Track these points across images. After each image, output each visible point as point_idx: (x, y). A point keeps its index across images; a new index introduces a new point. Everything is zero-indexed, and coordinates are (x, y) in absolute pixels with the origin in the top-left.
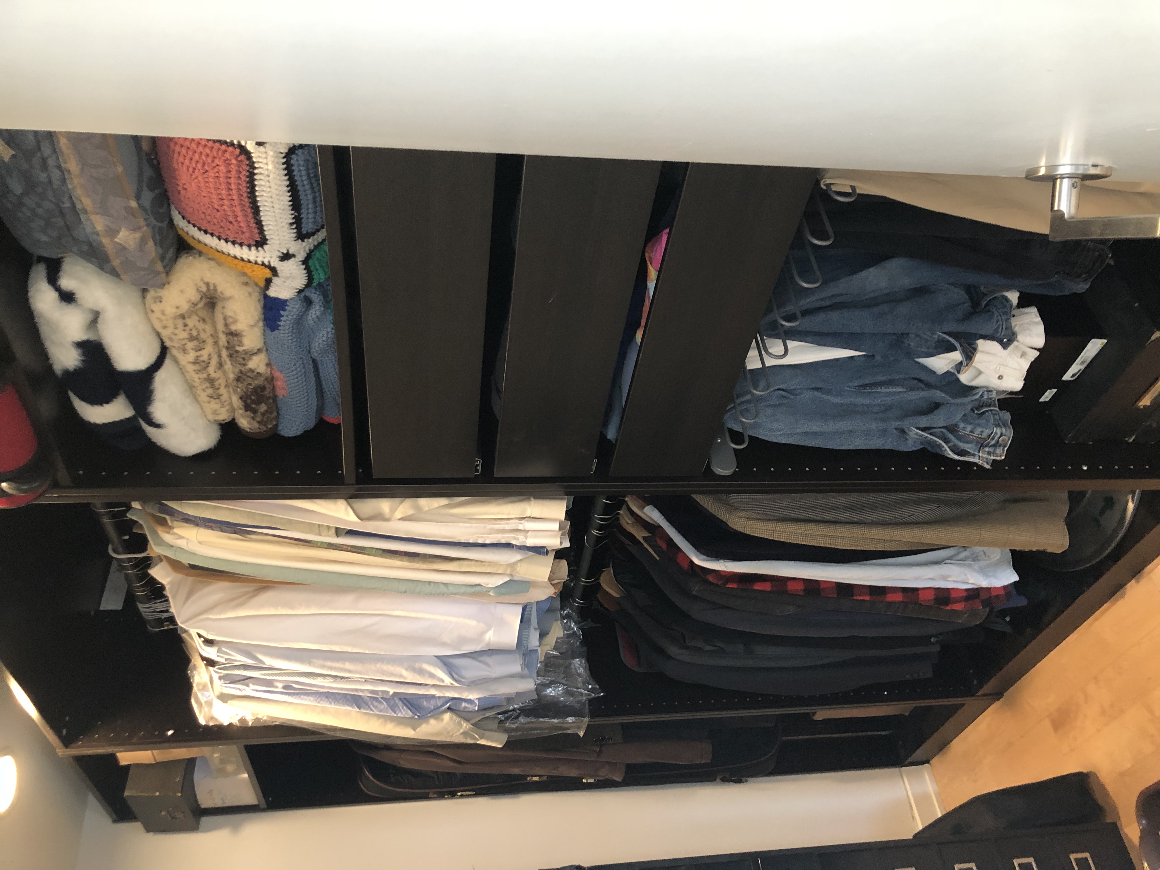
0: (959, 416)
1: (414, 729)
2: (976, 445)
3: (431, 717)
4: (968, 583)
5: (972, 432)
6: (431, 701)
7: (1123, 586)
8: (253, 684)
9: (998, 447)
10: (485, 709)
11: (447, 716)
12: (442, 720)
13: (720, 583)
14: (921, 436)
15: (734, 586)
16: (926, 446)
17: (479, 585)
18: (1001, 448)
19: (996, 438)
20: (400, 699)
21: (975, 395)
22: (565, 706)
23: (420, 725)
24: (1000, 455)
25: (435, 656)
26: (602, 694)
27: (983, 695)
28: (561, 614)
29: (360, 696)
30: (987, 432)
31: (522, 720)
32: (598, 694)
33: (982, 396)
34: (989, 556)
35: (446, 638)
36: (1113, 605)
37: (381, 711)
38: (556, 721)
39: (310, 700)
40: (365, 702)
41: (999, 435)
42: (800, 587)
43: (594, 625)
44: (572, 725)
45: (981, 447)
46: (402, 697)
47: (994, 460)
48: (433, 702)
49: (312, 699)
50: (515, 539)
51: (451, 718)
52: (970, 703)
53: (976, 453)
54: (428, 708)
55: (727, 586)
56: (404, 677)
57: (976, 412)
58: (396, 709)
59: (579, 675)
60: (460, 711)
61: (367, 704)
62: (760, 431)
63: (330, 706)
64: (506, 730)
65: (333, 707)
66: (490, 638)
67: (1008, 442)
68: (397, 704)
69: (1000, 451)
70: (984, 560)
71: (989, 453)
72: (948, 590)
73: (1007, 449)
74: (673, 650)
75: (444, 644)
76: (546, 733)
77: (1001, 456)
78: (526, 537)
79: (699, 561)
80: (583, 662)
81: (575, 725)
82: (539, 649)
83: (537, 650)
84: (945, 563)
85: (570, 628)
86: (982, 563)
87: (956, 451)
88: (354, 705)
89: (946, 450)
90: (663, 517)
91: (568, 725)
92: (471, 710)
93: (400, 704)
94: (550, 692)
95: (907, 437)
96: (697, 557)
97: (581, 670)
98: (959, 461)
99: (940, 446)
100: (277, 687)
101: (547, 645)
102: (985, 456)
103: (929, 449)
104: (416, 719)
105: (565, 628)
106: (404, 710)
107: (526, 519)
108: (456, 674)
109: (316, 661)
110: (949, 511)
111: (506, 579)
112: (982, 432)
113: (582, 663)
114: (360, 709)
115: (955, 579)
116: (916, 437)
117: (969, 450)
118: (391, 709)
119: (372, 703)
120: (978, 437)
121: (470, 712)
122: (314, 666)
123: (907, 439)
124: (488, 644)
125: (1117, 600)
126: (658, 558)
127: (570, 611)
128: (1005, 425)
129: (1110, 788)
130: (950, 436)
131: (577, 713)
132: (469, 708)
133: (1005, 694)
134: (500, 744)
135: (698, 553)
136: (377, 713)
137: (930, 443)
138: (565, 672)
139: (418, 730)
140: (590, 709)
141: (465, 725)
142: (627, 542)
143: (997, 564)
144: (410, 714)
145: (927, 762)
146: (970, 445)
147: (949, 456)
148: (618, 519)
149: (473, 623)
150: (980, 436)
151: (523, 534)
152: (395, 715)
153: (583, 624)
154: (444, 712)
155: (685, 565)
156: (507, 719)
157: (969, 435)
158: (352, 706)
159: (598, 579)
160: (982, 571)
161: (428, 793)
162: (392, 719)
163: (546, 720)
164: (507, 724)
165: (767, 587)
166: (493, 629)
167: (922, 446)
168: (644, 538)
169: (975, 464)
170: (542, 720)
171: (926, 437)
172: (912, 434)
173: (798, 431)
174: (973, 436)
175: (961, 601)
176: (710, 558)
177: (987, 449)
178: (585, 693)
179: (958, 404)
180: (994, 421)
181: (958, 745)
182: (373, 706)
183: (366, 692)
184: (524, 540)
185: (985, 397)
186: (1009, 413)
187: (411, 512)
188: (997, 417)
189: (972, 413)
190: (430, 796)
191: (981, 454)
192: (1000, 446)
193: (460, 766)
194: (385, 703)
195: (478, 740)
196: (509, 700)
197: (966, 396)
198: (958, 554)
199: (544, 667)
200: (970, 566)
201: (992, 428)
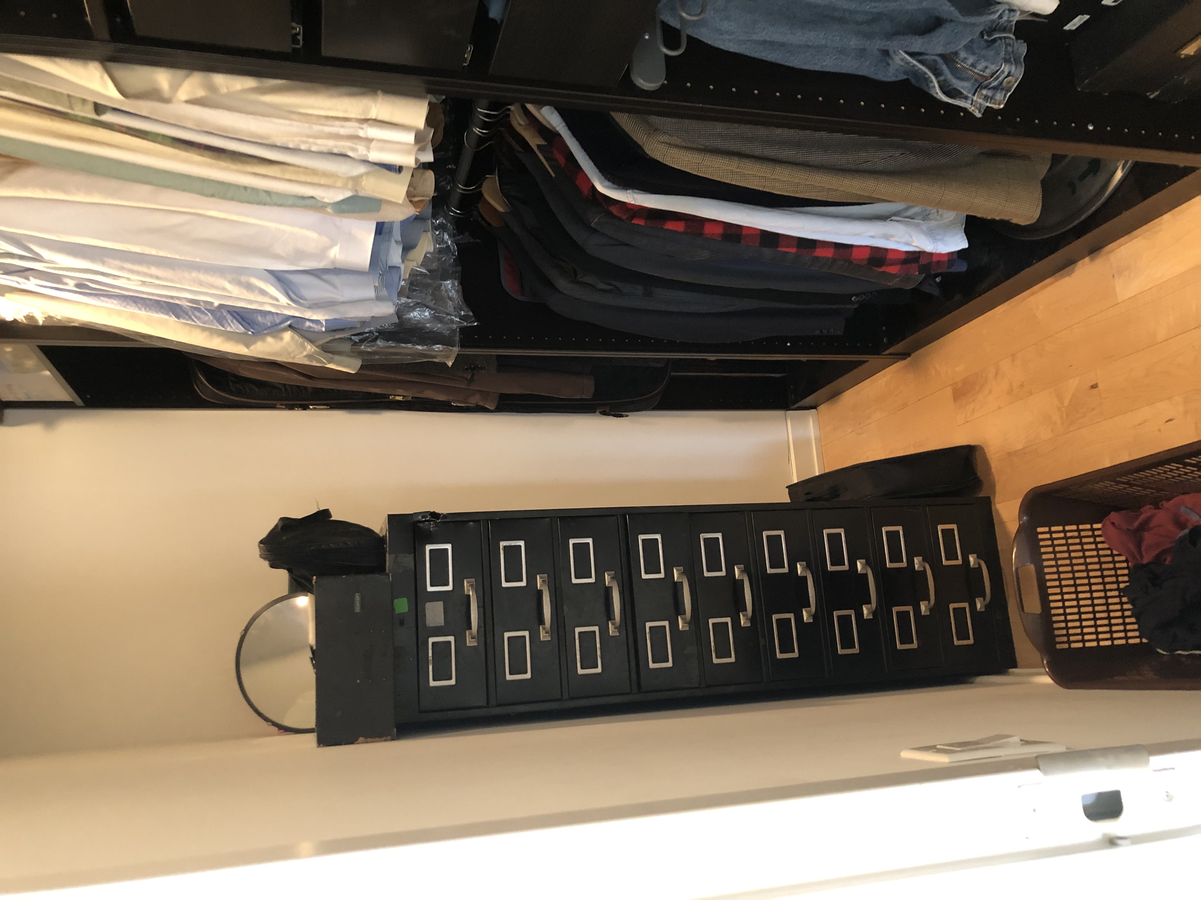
0: (964, 42)
1: (248, 346)
2: (973, 85)
3: (268, 334)
4: (910, 245)
5: (973, 65)
6: (268, 317)
7: (1073, 263)
8: (35, 278)
9: (999, 91)
10: (335, 331)
11: (288, 336)
12: (282, 339)
13: (624, 217)
14: (908, 63)
15: (642, 222)
16: (909, 77)
17: (312, 197)
18: (1004, 92)
19: (1001, 79)
20: (229, 312)
21: (990, 14)
22: (431, 332)
23: (254, 343)
24: (999, 102)
25: (266, 270)
26: (476, 324)
27: (890, 354)
28: (432, 223)
29: (178, 305)
30: (994, 68)
31: (380, 343)
32: (470, 323)
33: (1000, 17)
34: (942, 216)
35: (279, 250)
36: (1056, 281)
37: (205, 323)
38: (420, 347)
39: (112, 303)
40: (184, 311)
41: (1006, 73)
42: (719, 230)
43: (472, 240)
44: (439, 353)
45: (978, 88)
46: (231, 309)
47: (987, 107)
48: (269, 318)
49: (114, 301)
50: (354, 150)
51: (292, 338)
52: (873, 361)
53: (970, 95)
54: (264, 324)
55: (633, 222)
56: (228, 291)
57: (986, 37)
58: (224, 321)
59: (451, 299)
60: (303, 330)
61: (187, 314)
62: (704, 31)
63: (140, 312)
64: (361, 354)
65: (143, 313)
66: (335, 256)
67: (1013, 85)
68: (225, 317)
69: (1000, 97)
70: (936, 220)
71: (986, 98)
72: (886, 250)
73: (1010, 96)
74: (562, 283)
75: (277, 257)
76: (409, 360)
77: (999, 104)
78: (368, 149)
79: (602, 187)
80: (456, 284)
81: (443, 353)
82: (402, 267)
83: (399, 268)
84: (891, 220)
85: (443, 241)
86: (933, 223)
87: (946, 89)
88: (171, 313)
89: (934, 87)
90: (564, 124)
91: (434, 353)
92: (316, 330)
93: (229, 317)
94: (415, 315)
95: (890, 62)
96: (601, 183)
97: (453, 294)
98: (948, 103)
99: (927, 80)
100: (66, 284)
101: (413, 261)
102: (980, 101)
103: (913, 81)
104: (249, 335)
105: (437, 240)
106: (234, 324)
107: (370, 122)
108: (293, 293)
109: (111, 261)
110: (911, 160)
111: (348, 194)
112: (986, 67)
113: (455, 286)
114: (178, 319)
115: (897, 240)
116: (902, 63)
117: (962, 90)
118: (218, 321)
119: (193, 313)
120: (978, 74)
121: (315, 332)
122: (109, 267)
123: (888, 64)
124: (333, 262)
125: (1063, 277)
126: (553, 175)
127: (444, 222)
128: (1017, 62)
129: (994, 465)
130: (944, 68)
131: (446, 341)
132: (314, 328)
133: (912, 355)
134: (353, 370)
135: (603, 178)
136: (201, 325)
137: (917, 74)
138: (433, 294)
139: (252, 348)
140: (461, 338)
141: (309, 347)
142: (518, 148)
143: (948, 227)
144: (241, 329)
145: (814, 407)
146: (966, 84)
147: (935, 95)
148: (509, 116)
149: (313, 235)
150: (981, 73)
151: (364, 143)
152: (223, 329)
153: (459, 237)
154: (285, 330)
155: (586, 191)
156: (362, 341)
157: (968, 69)
158: (167, 314)
159: (480, 186)
160: (931, 234)
161: (276, 404)
162: (220, 333)
163: (409, 345)
164: (363, 347)
165: (679, 227)
166: (339, 245)
167: (905, 77)
168: (539, 146)
169: (965, 110)
170: (404, 345)
171: (914, 66)
172: (897, 60)
173: (755, 37)
174: (973, 72)
175: (898, 264)
176: (615, 186)
177: (984, 92)
178: (456, 321)
179: (966, 24)
180: (1005, 54)
181: (850, 397)
182: (196, 317)
183: (184, 300)
184: (365, 152)
185: (1005, 18)
186: (1025, 44)
187: (201, 93)
188: (1010, 49)
189: (981, 39)
190: (277, 407)
191: (975, 98)
192: (1002, 89)
193: (310, 381)
194: (209, 314)
195: (326, 364)
196: (364, 323)
197: (980, 14)
198: (907, 209)
199: (408, 286)
200: (917, 226)
201: (1000, 64)
